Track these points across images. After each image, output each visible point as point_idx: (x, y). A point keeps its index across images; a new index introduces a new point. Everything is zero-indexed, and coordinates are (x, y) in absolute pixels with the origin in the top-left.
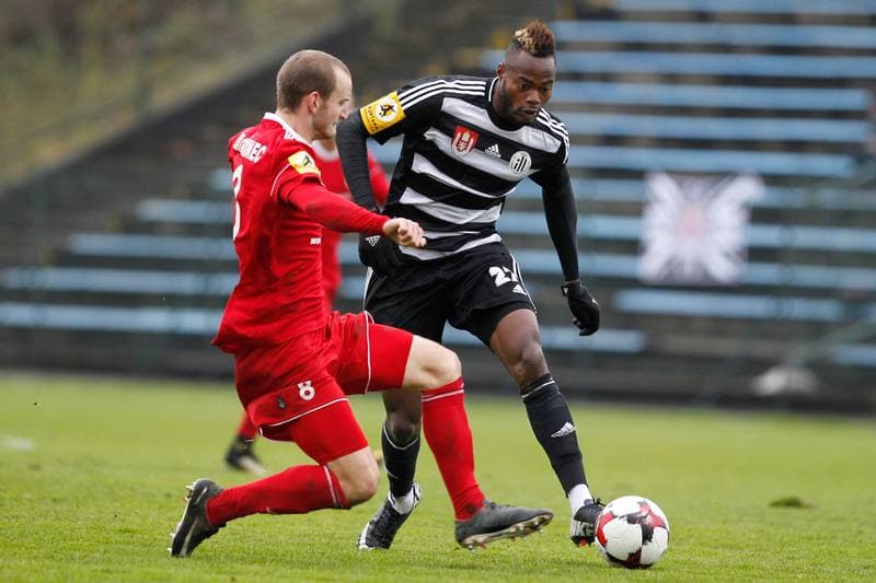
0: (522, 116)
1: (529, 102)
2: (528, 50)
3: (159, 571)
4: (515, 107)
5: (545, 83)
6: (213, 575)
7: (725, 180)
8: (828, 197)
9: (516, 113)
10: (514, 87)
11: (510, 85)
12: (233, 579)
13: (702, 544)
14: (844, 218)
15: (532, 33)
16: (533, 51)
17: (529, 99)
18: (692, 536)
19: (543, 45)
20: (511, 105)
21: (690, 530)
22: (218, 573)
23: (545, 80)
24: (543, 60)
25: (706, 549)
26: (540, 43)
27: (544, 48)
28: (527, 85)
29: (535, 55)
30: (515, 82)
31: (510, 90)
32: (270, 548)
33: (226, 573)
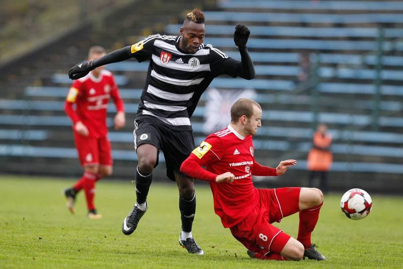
0: (191, 49)
1: (194, 43)
2: (193, 21)
3: (3, 255)
4: (188, 46)
5: (201, 35)
6: (26, 257)
7: (240, 91)
8: (283, 99)
9: (188, 48)
10: (188, 36)
11: (186, 36)
12: (34, 259)
13: (230, 244)
14: (290, 107)
15: (195, 14)
16: (196, 21)
17: (194, 41)
18: (226, 240)
19: (200, 18)
20: (186, 45)
21: (225, 238)
22: (28, 256)
23: (201, 33)
24: (199, 25)
25: (231, 246)
26: (199, 17)
27: (200, 20)
28: (193, 36)
29: (196, 22)
30: (188, 35)
31: (186, 38)
32: (49, 245)
33: (30, 256)
